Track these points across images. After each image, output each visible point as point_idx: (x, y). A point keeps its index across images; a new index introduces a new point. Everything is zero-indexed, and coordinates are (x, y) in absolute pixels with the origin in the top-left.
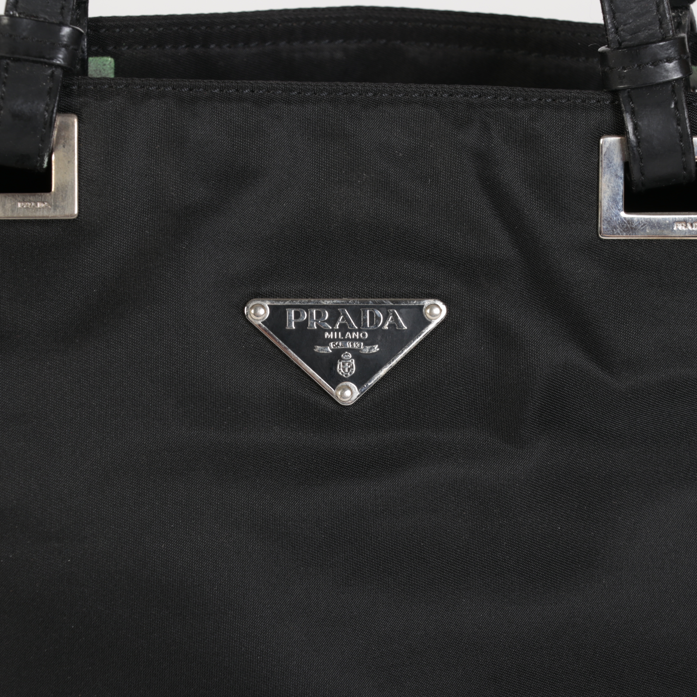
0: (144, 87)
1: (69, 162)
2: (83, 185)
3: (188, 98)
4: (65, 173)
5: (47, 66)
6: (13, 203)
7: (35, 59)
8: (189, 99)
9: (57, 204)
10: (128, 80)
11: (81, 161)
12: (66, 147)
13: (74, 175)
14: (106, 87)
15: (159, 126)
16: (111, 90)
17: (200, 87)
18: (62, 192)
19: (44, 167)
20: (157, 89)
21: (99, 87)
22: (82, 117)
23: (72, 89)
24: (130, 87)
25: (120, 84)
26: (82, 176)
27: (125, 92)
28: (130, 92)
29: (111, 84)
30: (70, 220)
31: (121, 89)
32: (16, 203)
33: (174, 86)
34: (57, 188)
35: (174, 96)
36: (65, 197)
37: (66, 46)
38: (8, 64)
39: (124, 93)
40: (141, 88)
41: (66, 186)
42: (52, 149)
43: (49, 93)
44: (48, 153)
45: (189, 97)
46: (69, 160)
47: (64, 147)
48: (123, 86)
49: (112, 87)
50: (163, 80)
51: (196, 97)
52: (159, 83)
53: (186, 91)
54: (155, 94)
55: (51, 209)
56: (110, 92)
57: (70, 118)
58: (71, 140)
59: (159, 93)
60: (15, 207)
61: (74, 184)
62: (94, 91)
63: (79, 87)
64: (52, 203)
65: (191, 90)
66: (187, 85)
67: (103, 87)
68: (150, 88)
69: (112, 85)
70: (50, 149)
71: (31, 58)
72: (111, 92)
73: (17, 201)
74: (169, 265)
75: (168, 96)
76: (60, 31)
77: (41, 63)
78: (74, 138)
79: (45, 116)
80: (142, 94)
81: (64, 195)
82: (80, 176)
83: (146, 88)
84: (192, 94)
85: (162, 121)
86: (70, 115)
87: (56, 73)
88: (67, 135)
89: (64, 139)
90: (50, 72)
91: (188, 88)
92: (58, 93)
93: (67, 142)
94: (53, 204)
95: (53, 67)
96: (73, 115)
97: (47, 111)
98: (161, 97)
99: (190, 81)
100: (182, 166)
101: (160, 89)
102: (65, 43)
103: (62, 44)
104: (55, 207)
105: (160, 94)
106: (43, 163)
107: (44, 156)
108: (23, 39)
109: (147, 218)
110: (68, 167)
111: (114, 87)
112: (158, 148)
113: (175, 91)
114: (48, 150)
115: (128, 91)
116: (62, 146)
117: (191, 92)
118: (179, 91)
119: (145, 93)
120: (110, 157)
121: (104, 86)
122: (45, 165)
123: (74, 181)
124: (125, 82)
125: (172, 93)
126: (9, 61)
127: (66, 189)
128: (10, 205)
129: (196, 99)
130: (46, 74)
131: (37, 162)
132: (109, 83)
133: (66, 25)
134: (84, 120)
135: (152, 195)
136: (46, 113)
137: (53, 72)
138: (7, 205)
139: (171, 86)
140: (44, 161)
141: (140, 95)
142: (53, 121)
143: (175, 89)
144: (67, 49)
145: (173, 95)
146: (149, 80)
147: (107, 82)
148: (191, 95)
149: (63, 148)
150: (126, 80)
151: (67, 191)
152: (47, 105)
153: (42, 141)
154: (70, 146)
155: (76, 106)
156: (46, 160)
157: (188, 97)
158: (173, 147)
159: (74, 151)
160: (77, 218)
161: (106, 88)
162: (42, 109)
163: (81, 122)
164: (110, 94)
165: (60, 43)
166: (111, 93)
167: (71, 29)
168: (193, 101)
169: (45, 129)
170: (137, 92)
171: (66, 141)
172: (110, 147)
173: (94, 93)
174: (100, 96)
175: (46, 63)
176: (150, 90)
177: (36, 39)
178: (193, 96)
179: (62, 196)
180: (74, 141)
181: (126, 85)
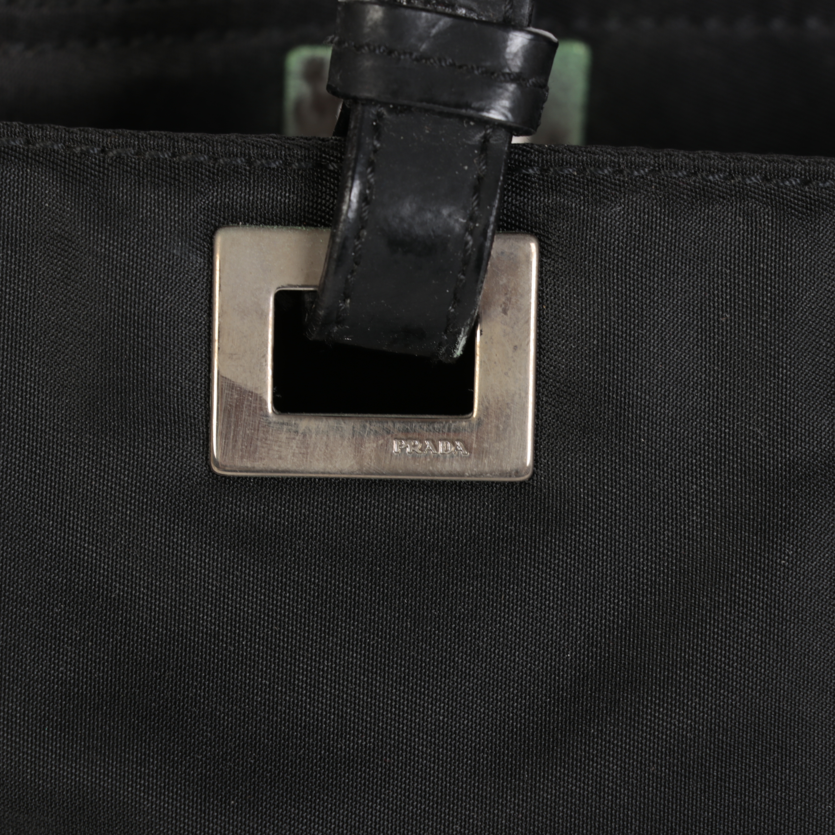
0: (695, 174)
1: (515, 348)
2: (546, 402)
3: (800, 203)
4: (506, 374)
5: (472, 123)
6: (380, 442)
7: (446, 109)
8: (803, 207)
9: (486, 445)
10: (659, 157)
11: (543, 346)
12: (509, 313)
13: (527, 379)
14: (606, 172)
15: (730, 269)
16: (619, 180)
17: (829, 178)
18: (498, 418)
19: (455, 356)
20: (725, 178)
21: (591, 171)
22: (549, 242)
23: (528, 175)
24: (663, 173)
25: (638, 167)
26: (544, 381)
27: (651, 186)
28: (664, 185)
29: (619, 166)
30: (512, 483)
31: (642, 177)
32: (388, 441)
33: (766, 172)
34: (485, 409)
35: (767, 197)
36: (505, 430)
37: (517, 78)
38: (380, 116)
39: (649, 189)
40: (688, 176)
41: (508, 404)
42: (478, 316)
43: (476, 190)
44: (467, 329)
45: (802, 200)
46: (516, 343)
47: (505, 311)
48: (646, 170)
49: (621, 172)
50: (741, 159)
51: (818, 200)
52: (732, 165)
53: (793, 186)
54: (723, 192)
55: (470, 457)
56: (615, 184)
57: (521, 244)
58: (522, 296)
59: (731, 191)
60: (387, 451)
61: (527, 402)
62: (579, 182)
63: (543, 170)
64: (472, 444)
65: (806, 182)
66: (797, 172)
67: (600, 172)
68: (711, 178)
69: (622, 167)
70: (472, 320)
71: (438, 108)
72: (620, 185)
73: (389, 436)
74: (747, 601)
75: (752, 198)
76: (504, 42)
77: (461, 117)
78: (530, 291)
79: (467, 243)
80: (691, 191)
81: (501, 427)
82: (540, 379)
83: (700, 176)
84: (808, 194)
85: (737, 256)
86: (520, 236)
87: (492, 141)
88: (512, 285)
89: (506, 294)
90: (478, 137)
91: (800, 178)
92: (499, 191)
93: (513, 300)
94: (474, 446)
95: (488, 126)
96: (528, 237)
97: (471, 233)
98: (736, 198)
99: (804, 163)
100: (782, 367)
101: (733, 178)
102: (516, 70)
103: (509, 74)
104: (481, 453)
105: (734, 192)
106: (455, 348)
107: (460, 333)
108: (418, 60)
109: (695, 486)
110: (514, 361)
111: (625, 173)
112: (727, 320)
113: (768, 185)
114: (469, 321)
115: (659, 183)
116: (500, 309)
117: (807, 189)
118: (777, 184)
119: (699, 188)
120: (614, 340)
121: (603, 171)
122: (459, 352)
123: (527, 393)
124: (652, 162)
125: (763, 191)
126: (383, 110)
127: (508, 411)
128: (375, 445)
129: (819, 207)
130: (469, 142)
131: (440, 345)
132: (614, 162)
133: (520, 28)
134: (553, 250)
135: (708, 432)
136: (469, 238)
137: (486, 139)
138: (367, 445)
139: (761, 173)
140: (458, 343)
141: (687, 195)
142: (485, 254)
143: (769, 181)
144: (520, 86)
145: (763, 197)
146: (710, 158)
147: (611, 161)
148: (806, 197)
149: (502, 314)
150: (655, 157)
151: (508, 417)
152: (472, 218)
153: (456, 299)
154: (519, 310)
155: (536, 216)
156: (462, 342)
157: (798, 200)
158: (763, 321)
159: (528, 322)
160: (531, 478)
161: (606, 175)
162: (457, 228)
163: (545, 252)
164: (616, 190)
165: (507, 71)
166: (618, 188)
167: (529, 37)
168: (811, 210)
169: (464, 274)
170: (679, 186)
171: (509, 300)
172: (614, 316)
173: (579, 186)
174: (592, 195)
175: (471, 118)
176: (710, 181)
177: (449, 61)
178: (810, 198)
179: (497, 427)
180: (530, 298)
181: (654, 167)
